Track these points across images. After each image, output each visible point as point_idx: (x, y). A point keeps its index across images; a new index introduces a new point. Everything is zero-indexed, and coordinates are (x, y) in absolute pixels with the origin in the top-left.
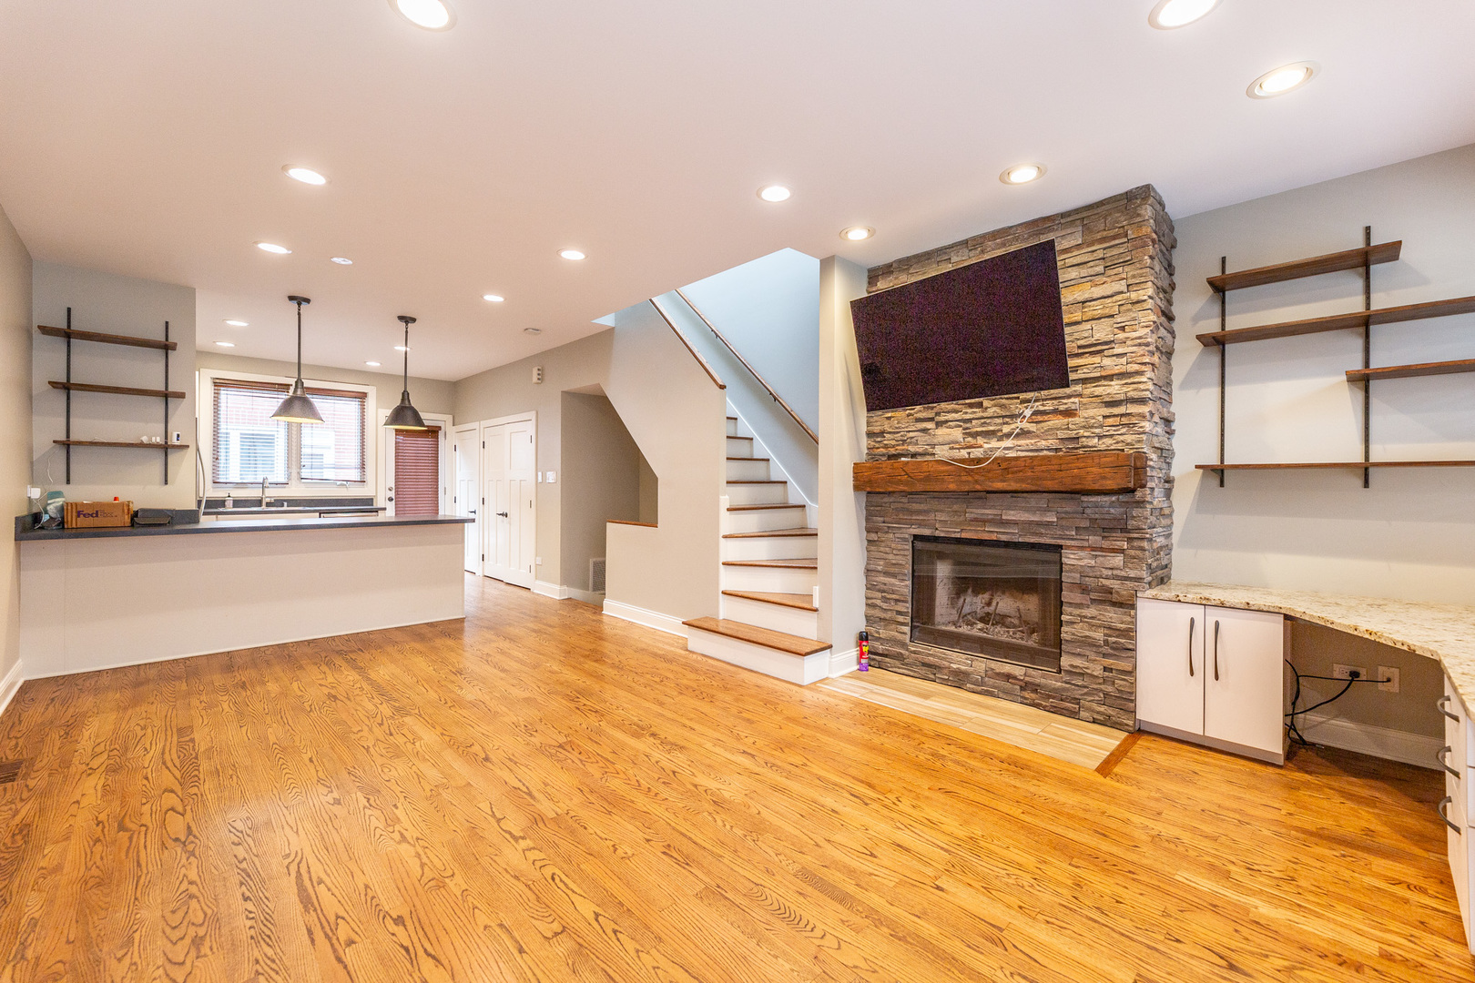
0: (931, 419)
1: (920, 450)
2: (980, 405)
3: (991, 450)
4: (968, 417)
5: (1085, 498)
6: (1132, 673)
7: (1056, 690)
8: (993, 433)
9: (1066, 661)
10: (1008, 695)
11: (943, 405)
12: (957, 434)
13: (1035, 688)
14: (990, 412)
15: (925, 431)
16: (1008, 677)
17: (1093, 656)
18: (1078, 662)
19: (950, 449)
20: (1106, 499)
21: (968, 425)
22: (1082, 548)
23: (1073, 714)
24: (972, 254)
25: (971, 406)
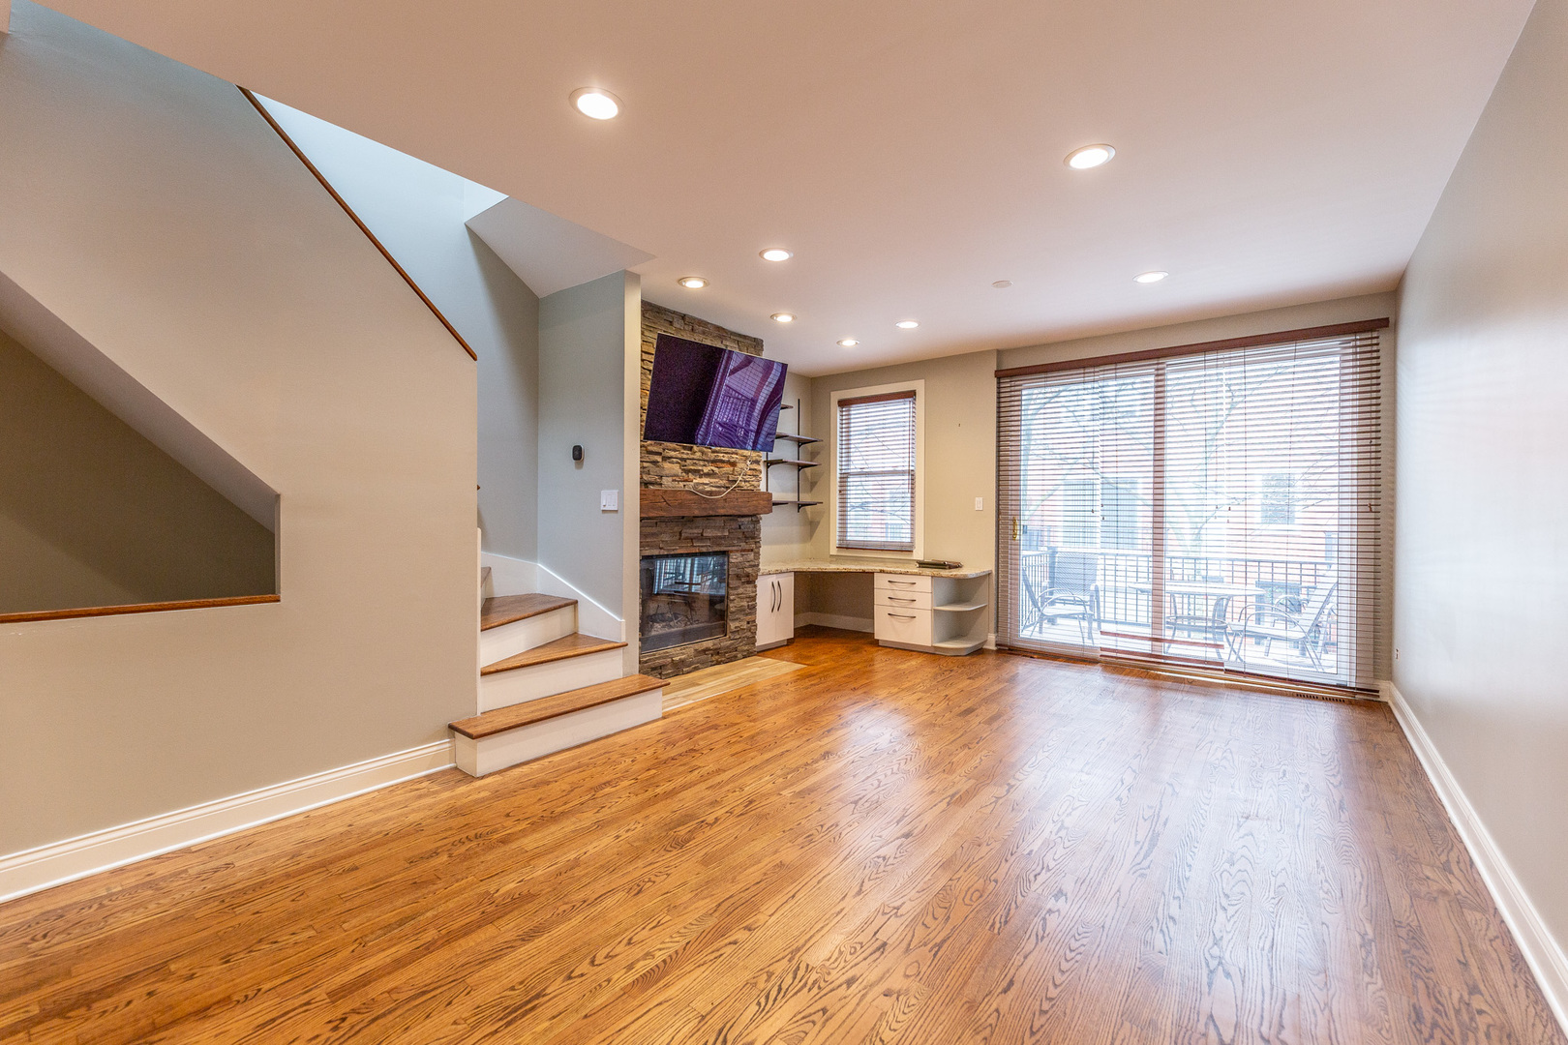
0: (660, 454)
1: (653, 480)
2: (691, 449)
3: (698, 484)
4: (685, 456)
5: (739, 519)
6: (754, 621)
7: (728, 647)
8: (699, 471)
9: (732, 625)
10: (706, 664)
11: (669, 444)
12: (676, 469)
13: (717, 652)
14: (698, 454)
15: (655, 463)
16: (705, 651)
17: (742, 617)
18: (737, 624)
19: (673, 481)
20: (747, 519)
21: (683, 463)
22: (737, 551)
23: (734, 658)
24: (686, 327)
25: (684, 448)
